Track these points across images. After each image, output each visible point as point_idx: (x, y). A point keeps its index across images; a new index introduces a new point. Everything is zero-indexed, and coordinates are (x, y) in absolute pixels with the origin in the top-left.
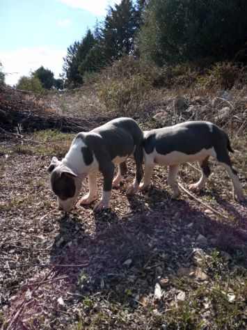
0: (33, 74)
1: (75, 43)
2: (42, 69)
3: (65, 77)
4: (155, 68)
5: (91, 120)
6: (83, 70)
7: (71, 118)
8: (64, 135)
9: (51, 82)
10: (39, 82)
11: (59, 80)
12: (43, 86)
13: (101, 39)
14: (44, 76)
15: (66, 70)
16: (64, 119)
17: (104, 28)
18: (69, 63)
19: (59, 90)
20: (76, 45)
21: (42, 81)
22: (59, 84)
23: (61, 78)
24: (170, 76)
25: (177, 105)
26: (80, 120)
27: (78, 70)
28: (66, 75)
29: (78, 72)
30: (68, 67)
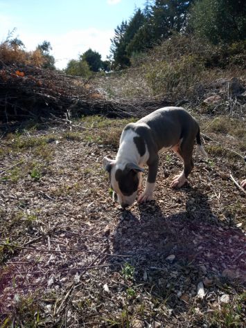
0: (81, 56)
1: (123, 23)
2: (90, 51)
3: (112, 59)
4: (209, 46)
5: (137, 105)
6: (131, 50)
7: (117, 104)
8: (110, 121)
9: (98, 64)
10: (87, 65)
11: (107, 62)
12: (91, 69)
13: (150, 16)
14: (91, 59)
15: (113, 51)
16: (110, 104)
17: (154, 5)
18: (117, 44)
19: (106, 72)
20: (124, 25)
21: (90, 64)
22: (106, 65)
23: (108, 60)
24: (226, 55)
25: (232, 88)
26: (126, 106)
27: (126, 50)
28: (113, 57)
29: (126, 53)
30: (115, 48)
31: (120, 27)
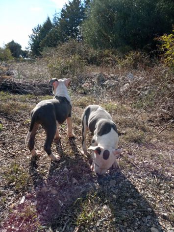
0: (6, 45)
1: (38, 26)
2: (13, 42)
3: (30, 50)
6: (43, 46)
7: (20, 84)
9: (19, 52)
10: (10, 52)
11: (25, 51)
12: (13, 55)
13: (57, 24)
14: (14, 48)
15: (31, 44)
16: (15, 84)
17: (60, 17)
18: (33, 39)
19: (25, 58)
20: (39, 27)
21: (12, 52)
22: (25, 54)
23: (27, 50)
26: (27, 85)
27: (40, 45)
28: (30, 48)
29: (39, 47)
30: (32, 42)
31: (36, 28)
